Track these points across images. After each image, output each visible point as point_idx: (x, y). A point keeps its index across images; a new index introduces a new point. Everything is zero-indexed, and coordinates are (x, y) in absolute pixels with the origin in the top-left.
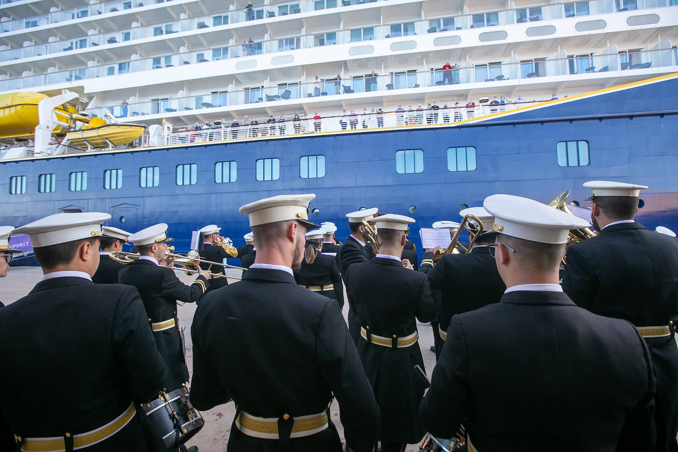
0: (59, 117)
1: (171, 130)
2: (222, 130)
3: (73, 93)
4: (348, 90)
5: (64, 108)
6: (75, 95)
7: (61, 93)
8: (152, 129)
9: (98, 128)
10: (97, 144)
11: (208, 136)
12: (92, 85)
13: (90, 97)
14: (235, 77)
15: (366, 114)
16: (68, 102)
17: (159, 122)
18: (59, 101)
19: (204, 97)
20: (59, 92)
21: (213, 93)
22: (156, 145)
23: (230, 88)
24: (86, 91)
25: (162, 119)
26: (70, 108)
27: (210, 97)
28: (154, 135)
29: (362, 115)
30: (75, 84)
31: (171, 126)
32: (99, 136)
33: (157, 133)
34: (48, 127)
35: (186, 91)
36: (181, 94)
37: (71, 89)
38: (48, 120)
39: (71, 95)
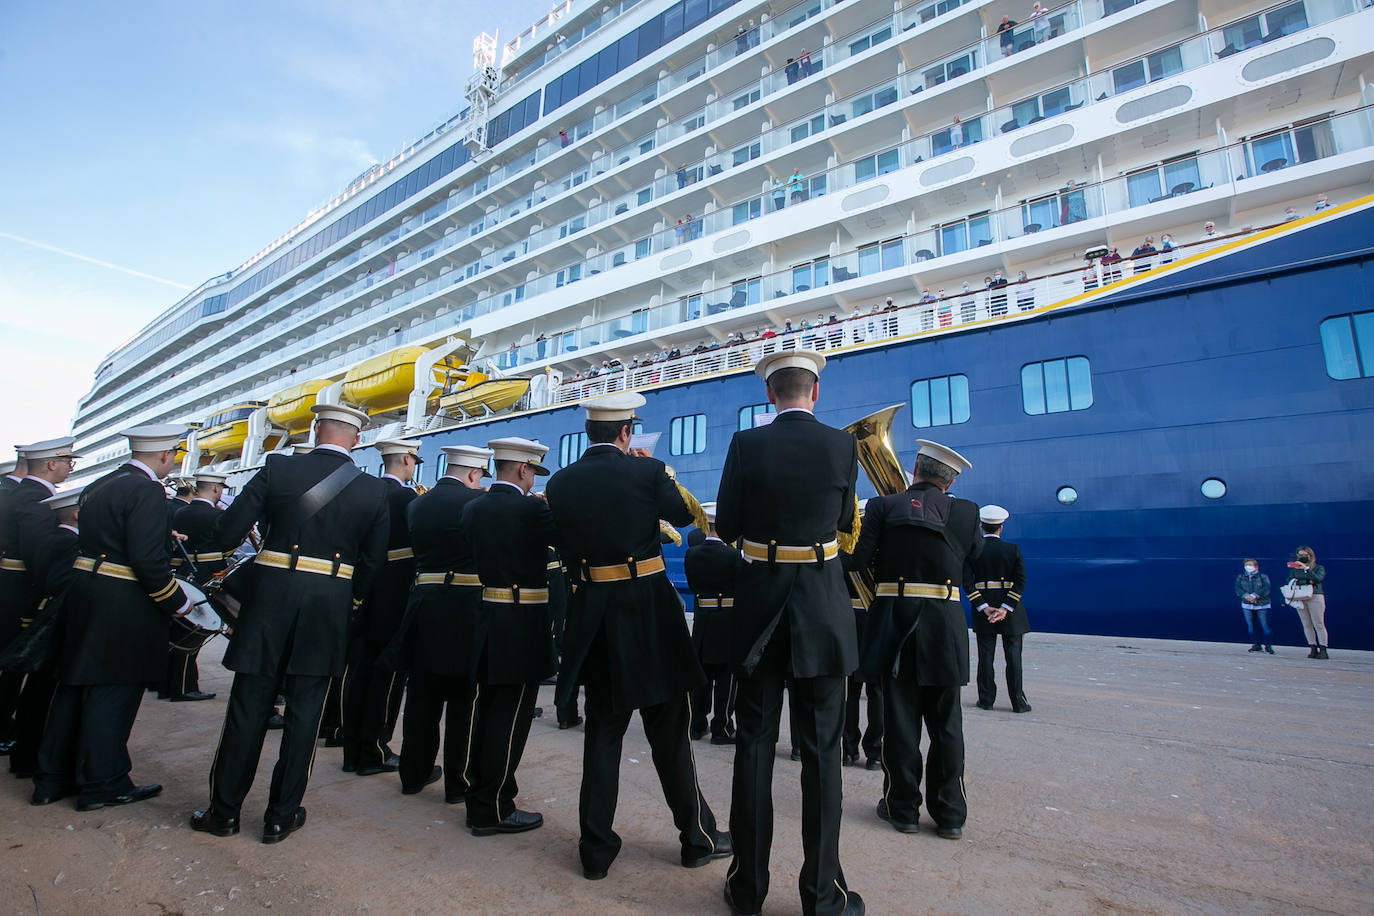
0: (437, 375)
1: (560, 382)
2: (625, 374)
3: (459, 340)
4: (841, 275)
5: (447, 362)
6: (462, 343)
7: (446, 342)
8: (536, 380)
9: (473, 388)
10: (474, 411)
11: (606, 385)
12: (482, 325)
13: (480, 341)
14: (662, 282)
15: (861, 317)
16: (452, 354)
17: (542, 371)
18: (440, 354)
19: (622, 320)
20: (443, 341)
21: (634, 312)
22: (538, 406)
23: (654, 301)
24: (473, 335)
25: (545, 367)
26: (455, 362)
27: (630, 319)
28: (537, 391)
29: (851, 320)
30: (463, 327)
31: (560, 374)
32: (474, 399)
33: (541, 388)
34: (423, 392)
35: (596, 315)
36: (586, 321)
37: (457, 335)
38: (425, 381)
39: (456, 344)
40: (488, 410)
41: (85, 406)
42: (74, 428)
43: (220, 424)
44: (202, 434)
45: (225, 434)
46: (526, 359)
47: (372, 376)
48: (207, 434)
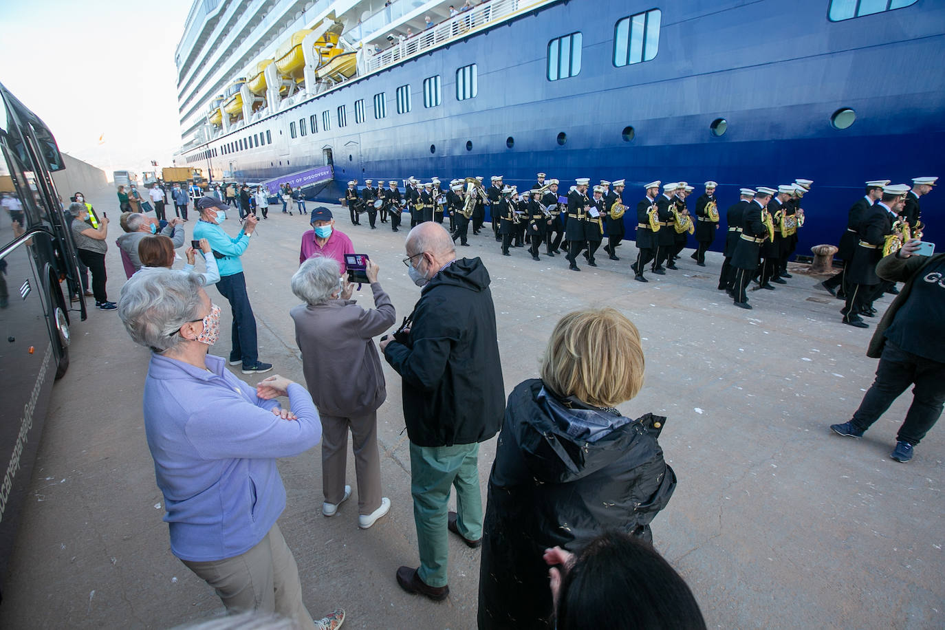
3: (329, 20)
6: (331, 22)
7: (323, 23)
8: (359, 53)
9: (331, 62)
10: (337, 78)
16: (328, 32)
18: (317, 34)
22: (362, 74)
24: (337, 15)
26: (332, 38)
28: (360, 62)
30: (331, 9)
32: (333, 70)
33: (362, 60)
37: (329, 16)
38: (310, 58)
39: (329, 23)
40: (343, 78)
41: (178, 85)
42: (179, 100)
43: (231, 96)
44: (225, 103)
45: (233, 103)
46: (367, 32)
47: (285, 56)
48: (227, 103)
